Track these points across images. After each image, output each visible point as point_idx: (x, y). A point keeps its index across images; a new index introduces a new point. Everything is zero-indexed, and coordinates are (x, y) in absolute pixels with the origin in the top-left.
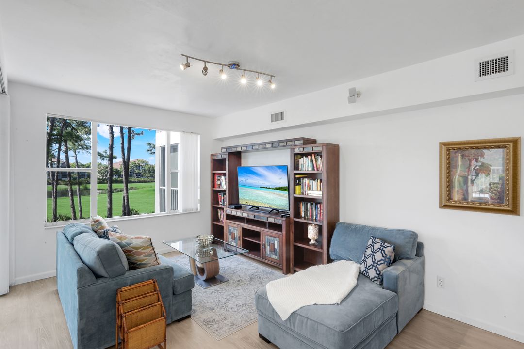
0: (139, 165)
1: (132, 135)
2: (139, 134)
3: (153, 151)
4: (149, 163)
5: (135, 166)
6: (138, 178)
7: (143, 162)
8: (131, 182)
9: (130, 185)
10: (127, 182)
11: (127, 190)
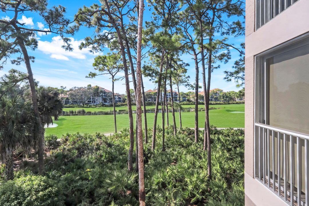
0: (216, 93)
1: (211, 69)
2: (216, 68)
3: (229, 78)
4: (223, 91)
5: (214, 93)
6: (215, 101)
7: (219, 90)
8: (211, 104)
9: (210, 106)
10: (208, 104)
11: (208, 109)
